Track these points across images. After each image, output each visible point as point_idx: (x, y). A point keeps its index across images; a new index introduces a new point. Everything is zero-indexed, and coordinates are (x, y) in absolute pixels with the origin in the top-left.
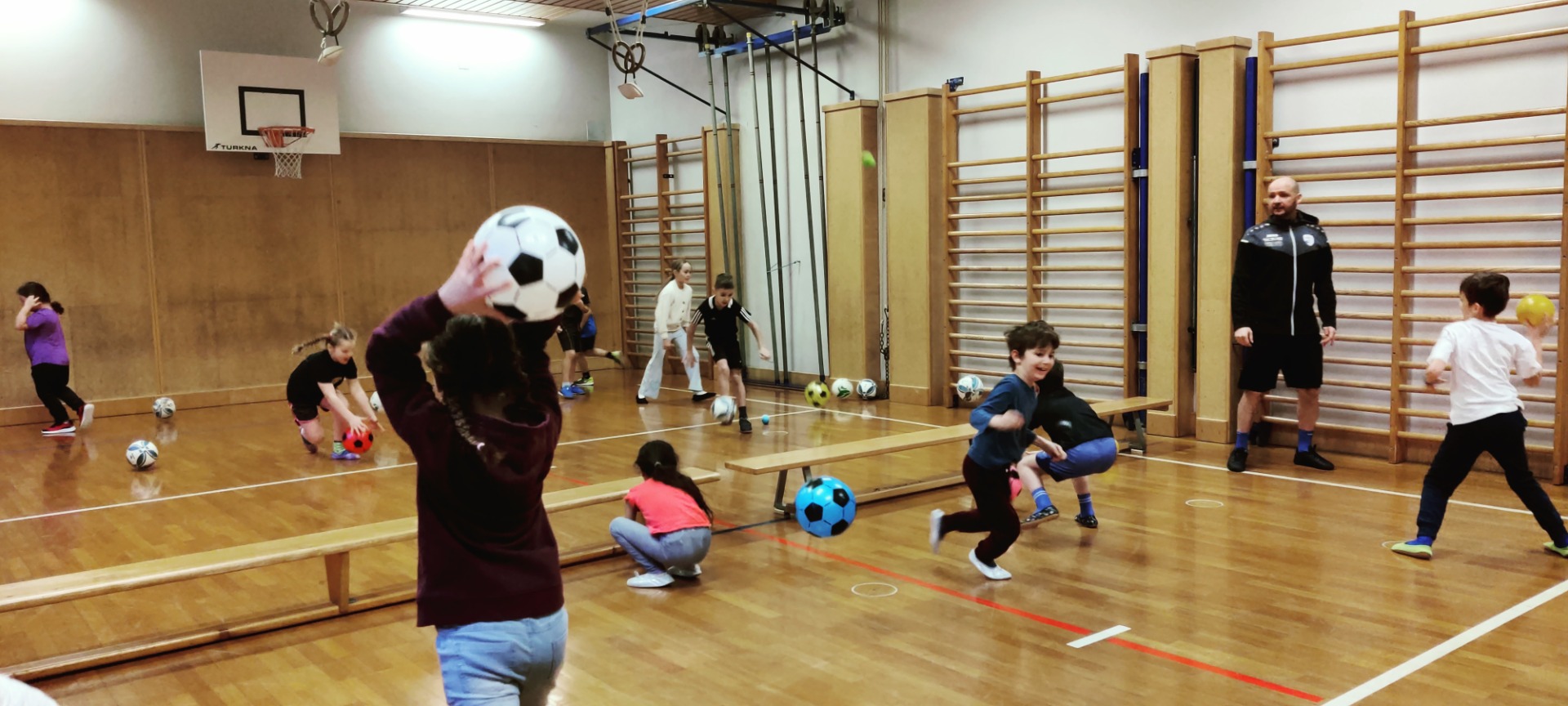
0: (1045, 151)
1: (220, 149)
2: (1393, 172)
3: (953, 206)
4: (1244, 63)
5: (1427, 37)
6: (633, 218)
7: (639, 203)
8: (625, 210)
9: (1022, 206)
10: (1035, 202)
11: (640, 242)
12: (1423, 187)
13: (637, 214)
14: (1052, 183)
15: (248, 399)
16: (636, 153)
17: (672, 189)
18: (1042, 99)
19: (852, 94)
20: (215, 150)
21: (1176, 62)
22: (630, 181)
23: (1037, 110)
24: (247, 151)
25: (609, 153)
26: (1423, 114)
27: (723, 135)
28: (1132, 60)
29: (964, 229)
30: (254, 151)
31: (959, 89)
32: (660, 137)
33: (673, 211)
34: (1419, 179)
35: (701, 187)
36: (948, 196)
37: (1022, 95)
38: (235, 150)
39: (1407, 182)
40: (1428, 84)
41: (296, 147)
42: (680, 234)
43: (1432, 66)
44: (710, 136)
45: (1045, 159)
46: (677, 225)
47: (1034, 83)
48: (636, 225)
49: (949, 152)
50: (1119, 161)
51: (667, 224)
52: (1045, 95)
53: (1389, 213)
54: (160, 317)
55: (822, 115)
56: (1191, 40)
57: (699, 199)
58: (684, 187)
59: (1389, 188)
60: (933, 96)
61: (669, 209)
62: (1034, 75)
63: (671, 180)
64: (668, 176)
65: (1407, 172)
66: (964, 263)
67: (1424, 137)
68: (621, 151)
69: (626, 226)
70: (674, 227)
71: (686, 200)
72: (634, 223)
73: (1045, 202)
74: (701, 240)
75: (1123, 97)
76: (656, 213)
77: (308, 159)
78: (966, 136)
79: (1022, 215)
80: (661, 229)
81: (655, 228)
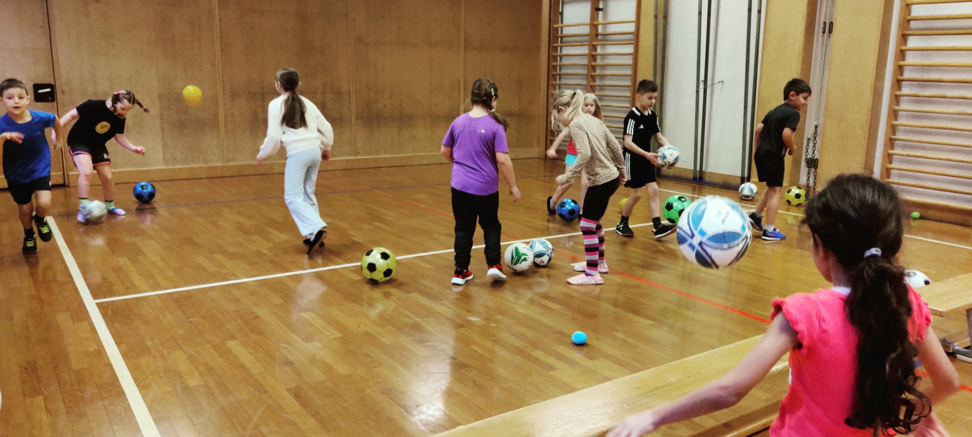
6: (561, 42)
7: (569, 31)
8: (555, 37)
11: (565, 61)
17: (600, 20)
22: (561, 14)
29: (909, 59)
33: (600, 37)
35: (633, 17)
42: (604, 56)
46: (602, 49)
48: (563, 48)
51: (594, 48)
57: (631, 28)
58: (613, 19)
61: (597, 35)
63: (601, 13)
64: (598, 9)
69: (555, 48)
70: (599, 50)
71: (612, 29)
72: (561, 47)
76: (587, 38)
80: (590, 51)
81: (585, 50)
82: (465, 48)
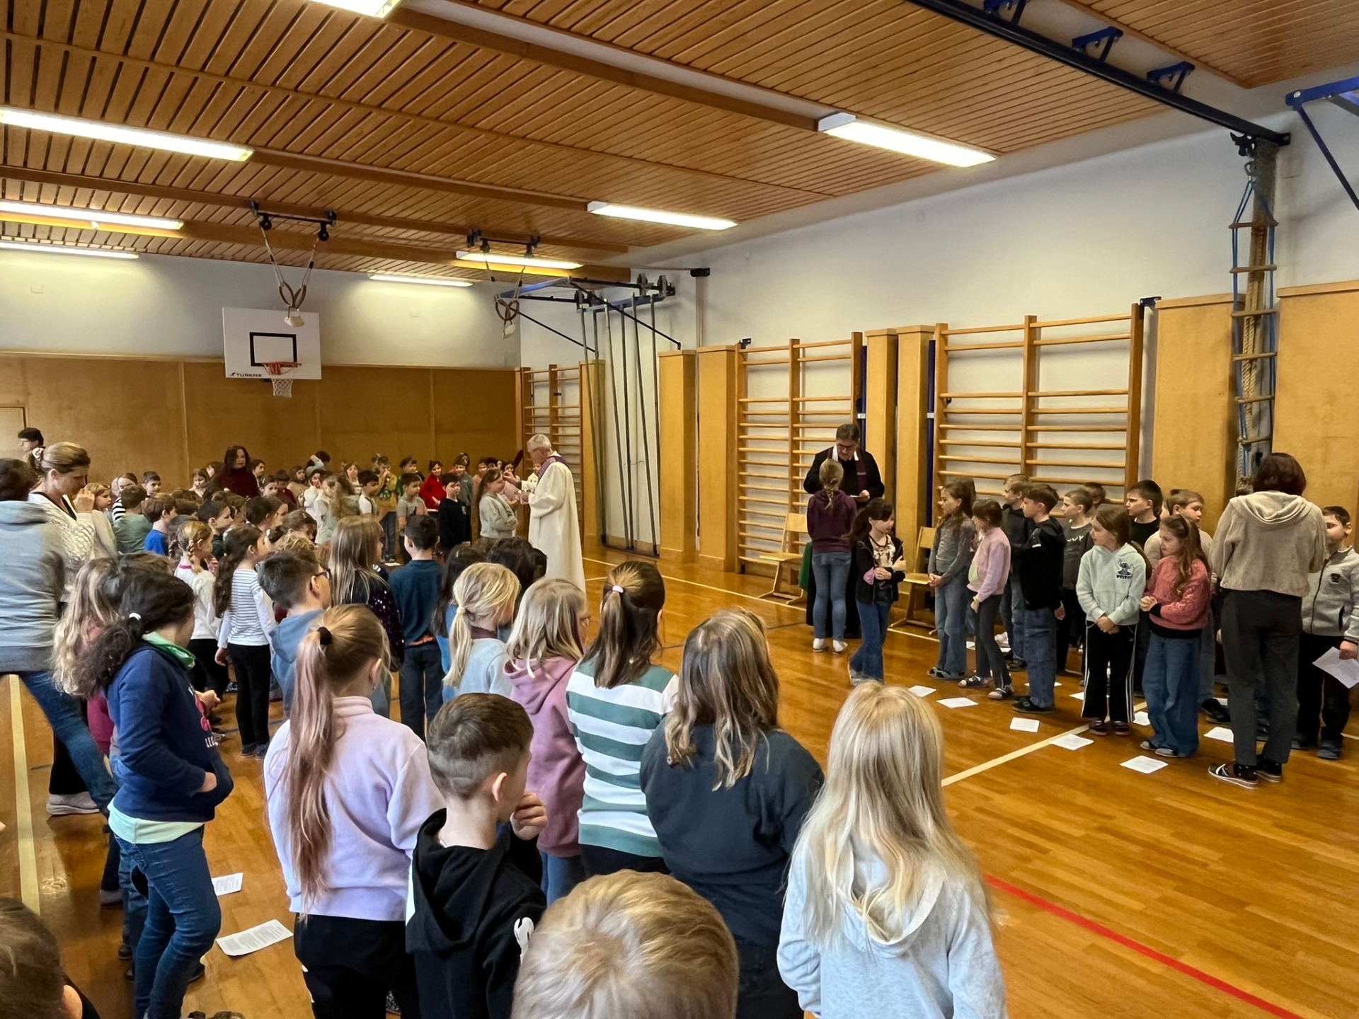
0: (804, 396)
1: (236, 376)
2: (1020, 427)
3: (743, 430)
4: (928, 344)
5: (1046, 334)
6: (532, 422)
7: (538, 413)
8: (528, 416)
9: (786, 434)
10: (795, 431)
12: (1042, 439)
13: (537, 420)
14: (807, 417)
16: (537, 376)
17: (559, 405)
18: (801, 358)
19: (679, 344)
20: (232, 377)
21: (884, 340)
22: (532, 396)
23: (797, 366)
24: (255, 377)
25: (518, 376)
26: (1043, 387)
27: (592, 368)
28: (857, 336)
29: (749, 448)
30: (260, 378)
31: (748, 347)
32: (551, 366)
34: (1039, 433)
35: (577, 403)
36: (739, 422)
37: (787, 354)
38: (246, 377)
39: (1030, 435)
40: (1046, 367)
41: (289, 374)
43: (1049, 354)
44: (584, 369)
45: (803, 401)
47: (795, 347)
49: (739, 392)
50: (848, 406)
51: (555, 429)
52: (804, 356)
53: (1017, 456)
55: (658, 359)
56: (895, 324)
57: (577, 412)
58: (568, 403)
59: (1018, 438)
60: (730, 351)
61: (557, 418)
62: (795, 341)
63: (559, 397)
64: (557, 394)
65: (1030, 428)
66: (750, 471)
67: (1042, 404)
68: (527, 375)
69: (529, 428)
70: (560, 432)
71: (569, 412)
72: (534, 426)
73: (803, 433)
74: (577, 441)
75: (851, 361)
76: (550, 420)
77: (297, 383)
78: (753, 381)
79: (786, 440)
80: (551, 431)
82: (437, 432)
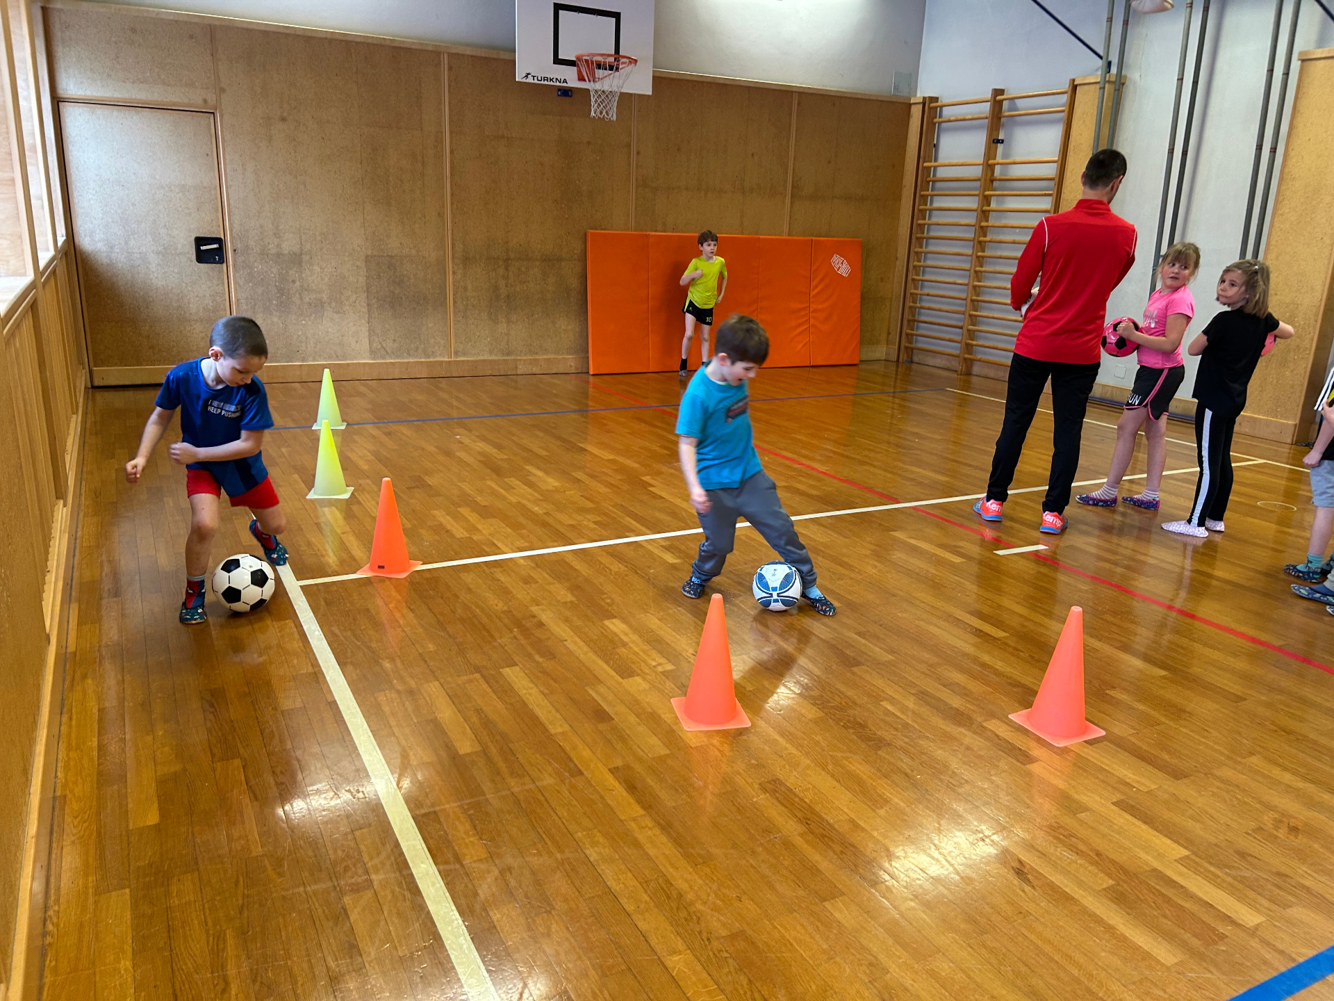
1: (530, 80)
7: (946, 173)
8: (925, 180)
11: (937, 218)
15: (535, 370)
16: (949, 112)
17: (999, 159)
20: (524, 80)
22: (935, 145)
24: (558, 84)
25: (916, 112)
27: (1110, 89)
30: (565, 84)
33: (996, 184)
35: (1054, 155)
38: (546, 82)
42: (1001, 212)
46: (997, 202)
48: (935, 198)
51: (987, 200)
54: (454, 273)
57: (1051, 171)
61: (992, 181)
63: (1000, 147)
64: (997, 141)
69: (924, 198)
70: (994, 205)
72: (932, 196)
76: (978, 184)
80: (981, 205)
81: (972, 203)
82: (792, 196)
